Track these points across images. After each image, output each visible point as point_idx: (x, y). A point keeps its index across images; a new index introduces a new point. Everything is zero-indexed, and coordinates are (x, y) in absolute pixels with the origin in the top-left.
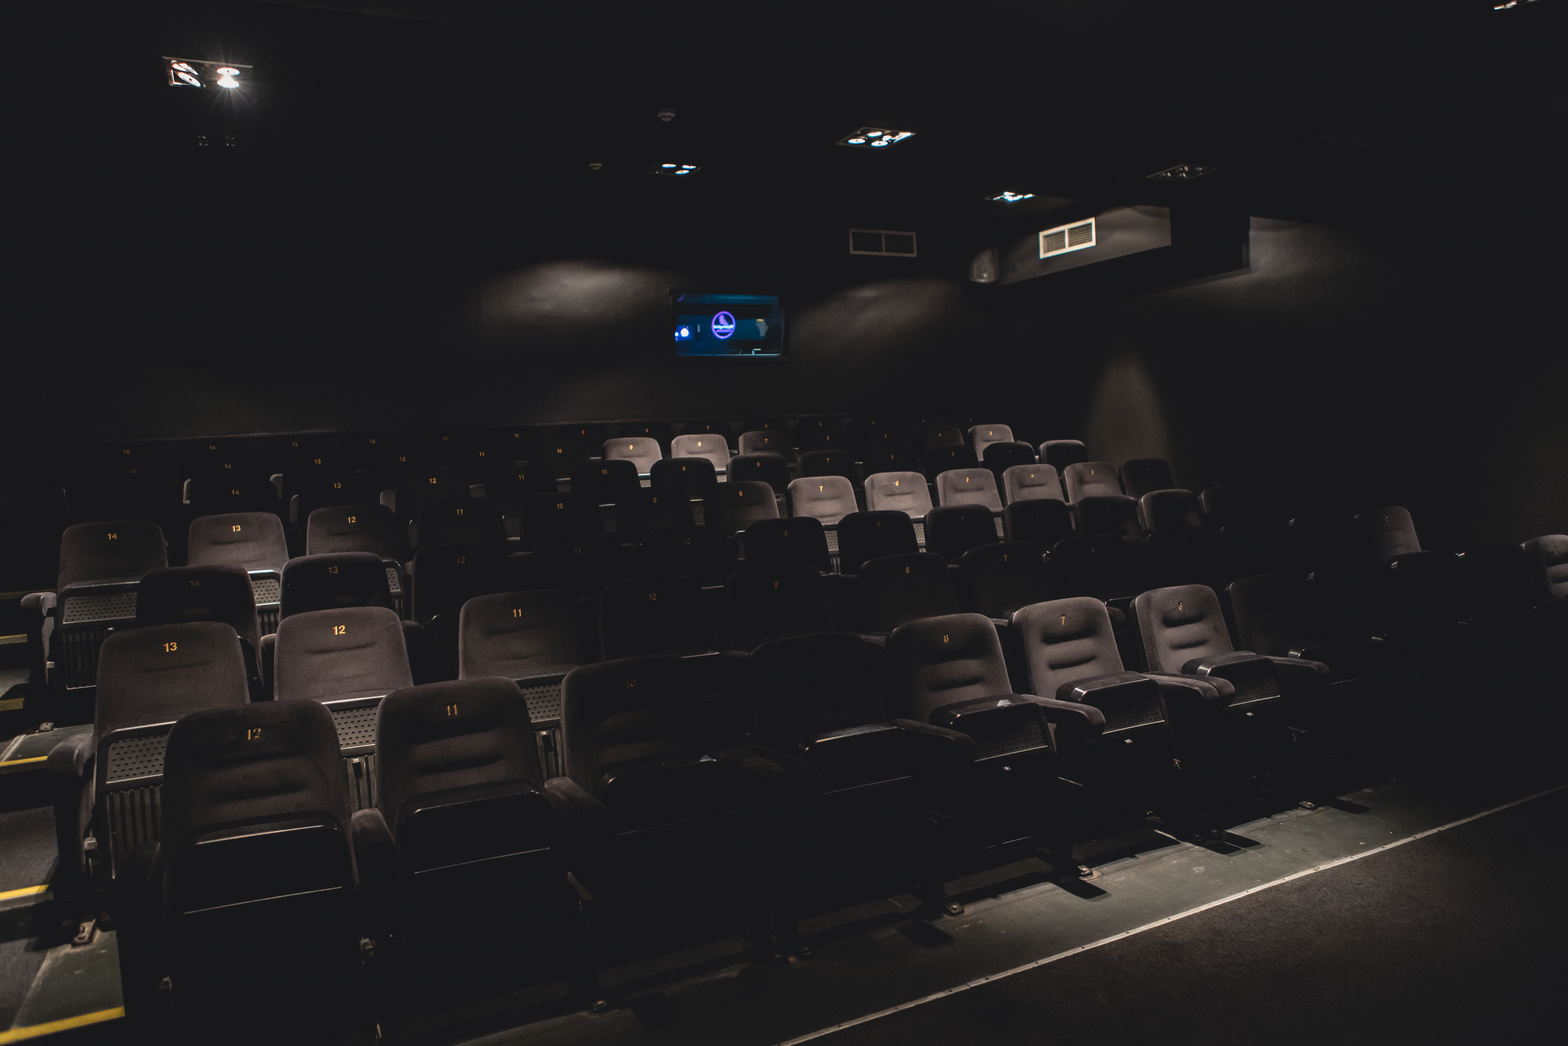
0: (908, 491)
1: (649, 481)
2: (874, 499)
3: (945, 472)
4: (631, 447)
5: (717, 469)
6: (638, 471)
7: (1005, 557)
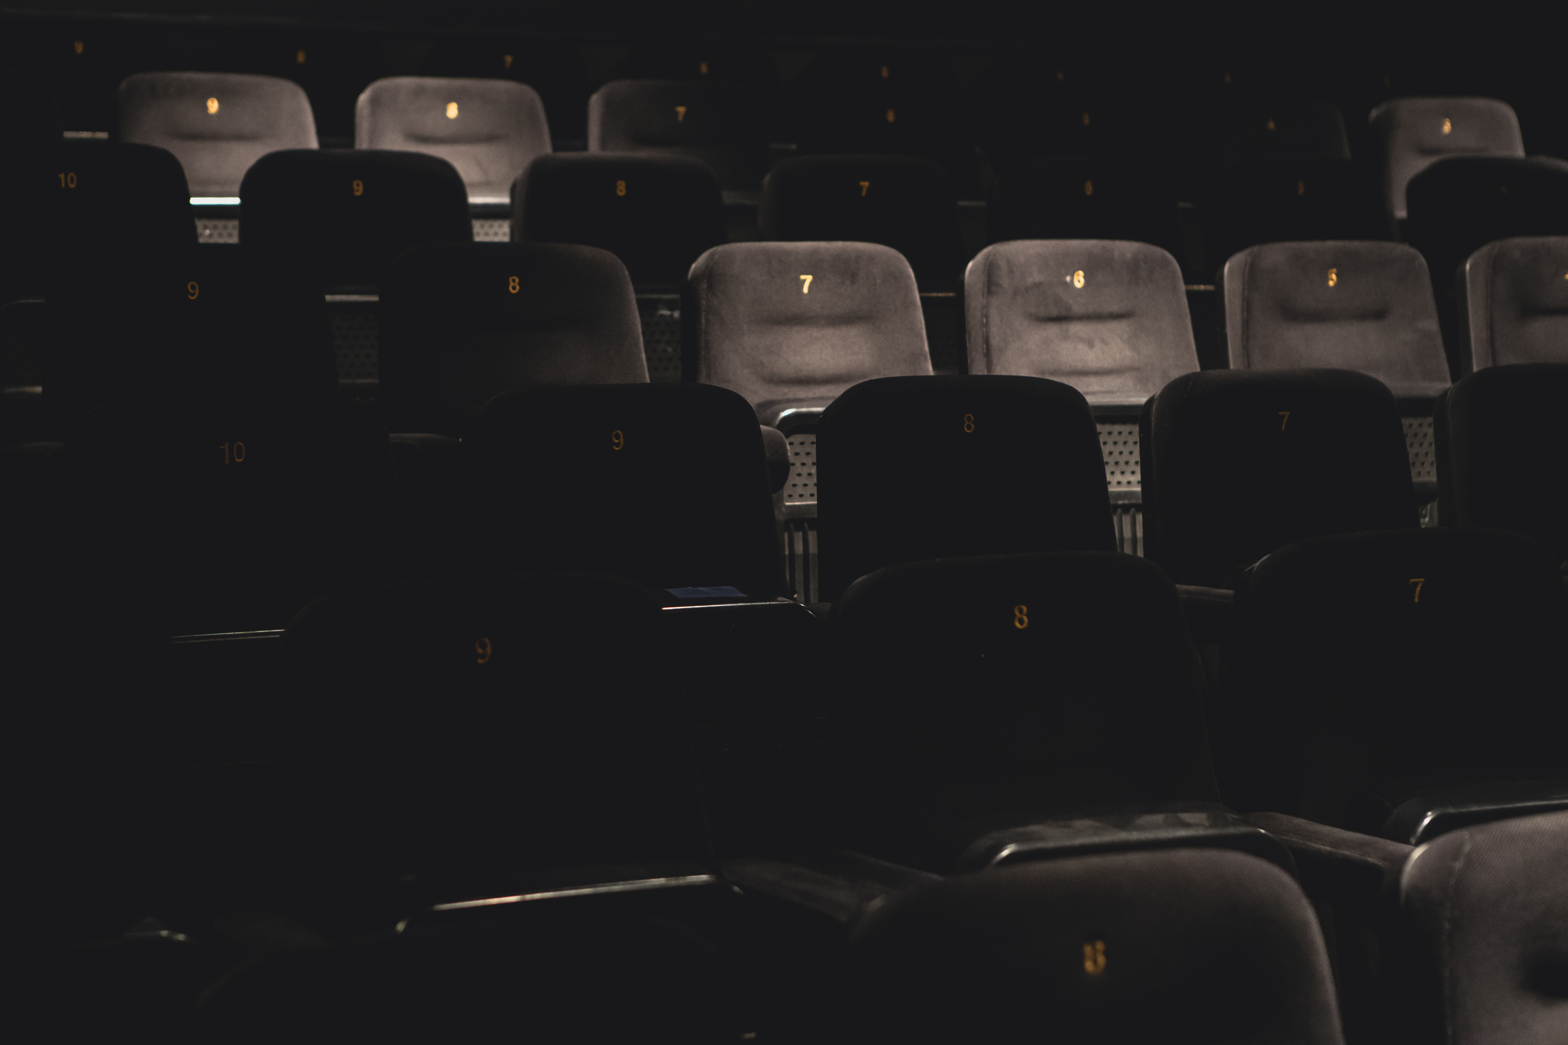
0: (1115, 308)
1: (236, 223)
2: (994, 330)
3: (1256, 248)
4: (213, 106)
5: (475, 199)
6: (192, 187)
7: (1416, 584)
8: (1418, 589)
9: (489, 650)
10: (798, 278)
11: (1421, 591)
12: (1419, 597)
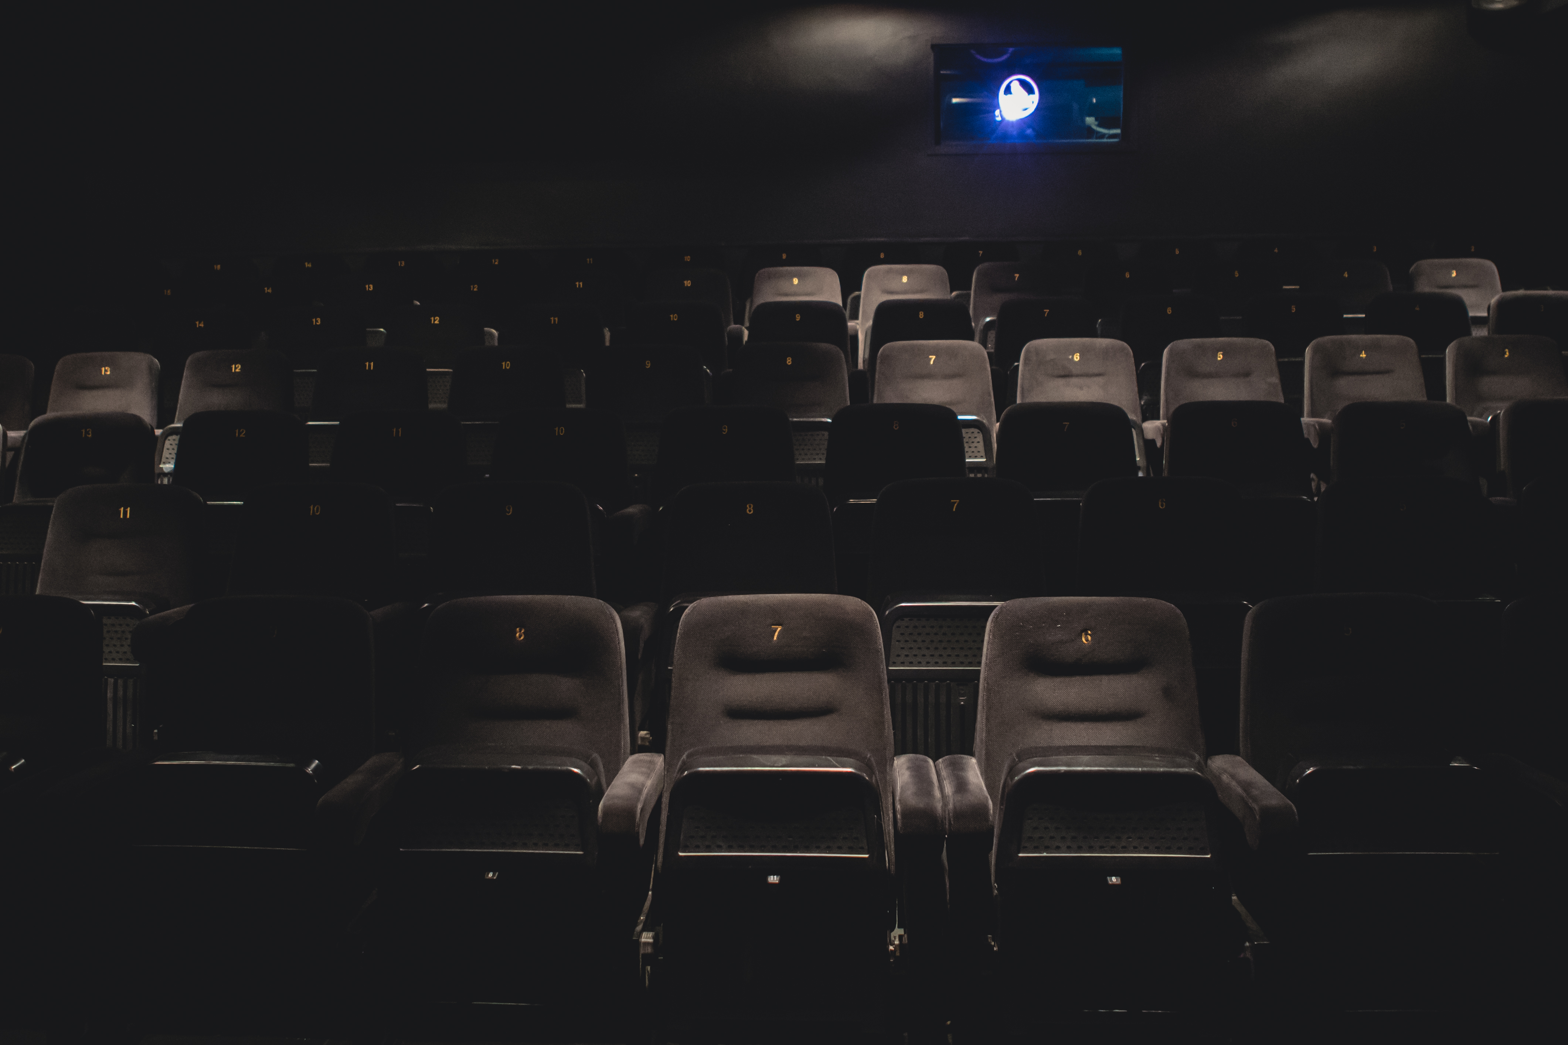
0: (1096, 371)
2: (1032, 382)
3: (1183, 341)
7: (955, 503)
8: (956, 505)
9: (511, 511)
10: (928, 357)
11: (957, 506)
12: (956, 509)
